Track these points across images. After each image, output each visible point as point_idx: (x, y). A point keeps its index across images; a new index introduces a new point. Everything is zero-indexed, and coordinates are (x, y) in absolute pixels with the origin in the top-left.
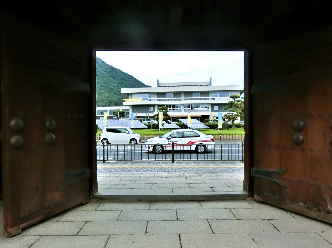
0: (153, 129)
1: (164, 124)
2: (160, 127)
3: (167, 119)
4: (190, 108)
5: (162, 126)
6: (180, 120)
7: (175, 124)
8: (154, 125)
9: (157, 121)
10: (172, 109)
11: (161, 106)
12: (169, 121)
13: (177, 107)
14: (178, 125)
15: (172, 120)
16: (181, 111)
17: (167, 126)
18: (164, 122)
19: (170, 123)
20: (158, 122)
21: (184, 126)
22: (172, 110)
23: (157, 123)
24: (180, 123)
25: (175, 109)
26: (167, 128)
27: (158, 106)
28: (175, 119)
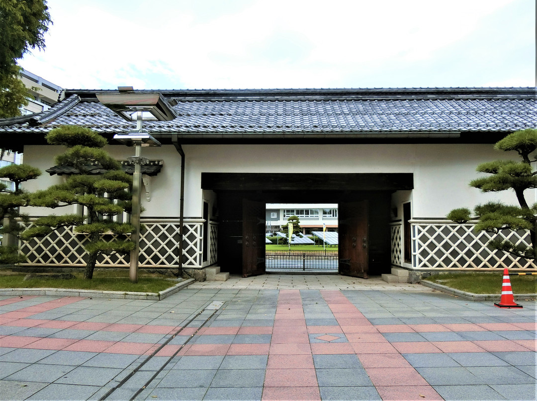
0: (279, 244)
1: (294, 238)
2: (290, 241)
3: (298, 230)
4: (332, 215)
5: (292, 240)
6: (314, 232)
7: (308, 237)
8: (281, 239)
9: (285, 234)
10: (304, 215)
11: (288, 211)
12: (301, 234)
13: (312, 213)
14: (313, 240)
15: (304, 232)
16: (318, 219)
17: (298, 240)
18: (294, 235)
19: (301, 237)
20: (287, 236)
21: (319, 242)
22: (304, 217)
23: (285, 237)
24: (314, 237)
25: (310, 215)
26: (298, 243)
27: (285, 212)
28: (309, 230)
